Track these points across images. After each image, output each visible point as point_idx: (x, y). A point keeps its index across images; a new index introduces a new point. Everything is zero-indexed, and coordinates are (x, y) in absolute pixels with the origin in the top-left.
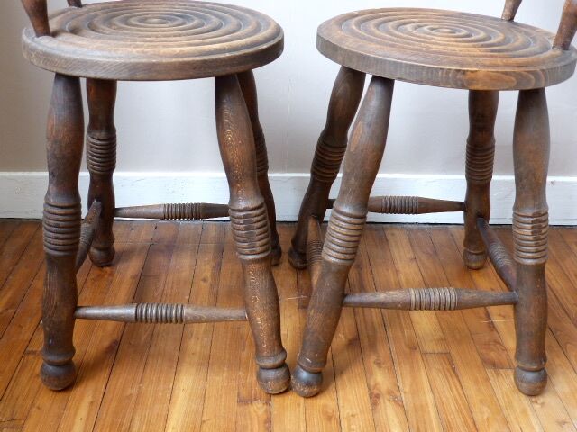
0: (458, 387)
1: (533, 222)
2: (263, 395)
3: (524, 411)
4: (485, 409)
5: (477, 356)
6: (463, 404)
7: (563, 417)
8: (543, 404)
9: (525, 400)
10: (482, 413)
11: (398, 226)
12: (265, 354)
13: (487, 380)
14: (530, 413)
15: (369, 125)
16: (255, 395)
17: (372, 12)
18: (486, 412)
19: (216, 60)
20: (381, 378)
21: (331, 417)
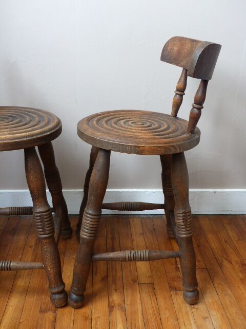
0: (156, 301)
1: (183, 216)
2: (54, 308)
3: (187, 313)
4: (167, 312)
5: (167, 285)
6: (156, 310)
7: (206, 315)
8: (197, 309)
9: (188, 307)
10: (165, 314)
11: (137, 216)
12: (53, 286)
13: (171, 297)
14: (190, 313)
15: (99, 171)
16: (49, 308)
17: (109, 112)
18: (168, 314)
19: (22, 141)
20: (116, 298)
21: (88, 319)
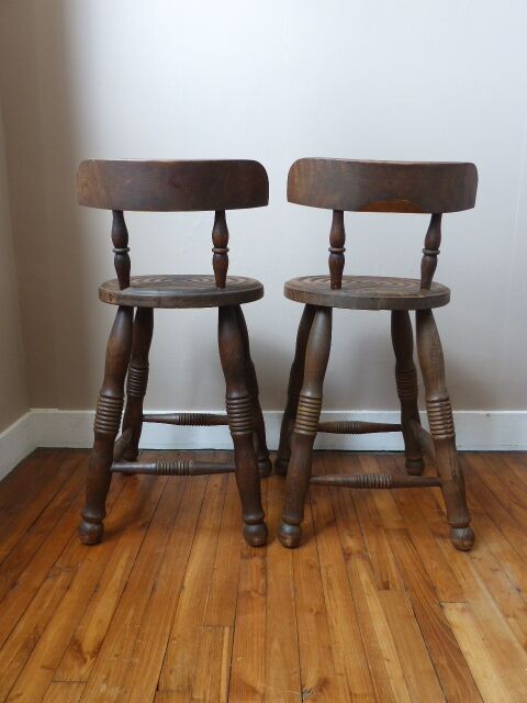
4: (434, 562)
5: (429, 531)
6: (417, 559)
7: (497, 566)
10: (431, 565)
13: (437, 545)
18: (435, 564)
20: (351, 543)
21: (314, 567)
